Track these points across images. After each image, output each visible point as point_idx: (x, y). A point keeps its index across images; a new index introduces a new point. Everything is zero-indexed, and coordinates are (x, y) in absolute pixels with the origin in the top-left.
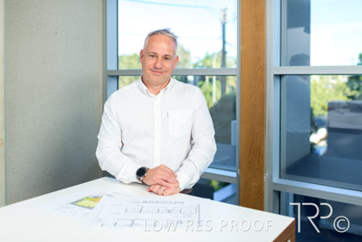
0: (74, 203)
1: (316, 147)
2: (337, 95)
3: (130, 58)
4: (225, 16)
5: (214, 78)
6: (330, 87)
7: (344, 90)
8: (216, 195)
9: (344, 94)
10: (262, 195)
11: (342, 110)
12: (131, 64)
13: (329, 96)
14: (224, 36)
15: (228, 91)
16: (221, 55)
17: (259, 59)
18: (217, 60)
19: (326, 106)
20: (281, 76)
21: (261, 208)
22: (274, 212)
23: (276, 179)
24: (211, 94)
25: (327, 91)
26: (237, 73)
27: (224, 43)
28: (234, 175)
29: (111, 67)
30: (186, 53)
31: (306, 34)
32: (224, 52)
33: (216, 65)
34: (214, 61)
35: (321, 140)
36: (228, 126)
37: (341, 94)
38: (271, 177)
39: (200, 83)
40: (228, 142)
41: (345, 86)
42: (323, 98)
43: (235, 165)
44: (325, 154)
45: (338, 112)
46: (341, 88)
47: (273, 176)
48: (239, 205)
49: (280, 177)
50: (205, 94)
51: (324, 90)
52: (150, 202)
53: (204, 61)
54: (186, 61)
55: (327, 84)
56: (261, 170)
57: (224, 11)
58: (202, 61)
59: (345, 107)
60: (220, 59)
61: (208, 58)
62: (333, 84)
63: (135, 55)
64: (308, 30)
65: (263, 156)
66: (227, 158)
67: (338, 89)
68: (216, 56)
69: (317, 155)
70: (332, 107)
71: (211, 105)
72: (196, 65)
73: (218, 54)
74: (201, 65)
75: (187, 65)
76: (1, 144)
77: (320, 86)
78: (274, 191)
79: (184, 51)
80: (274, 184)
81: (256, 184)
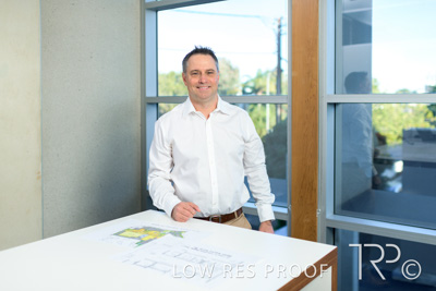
2: (416, 121)
3: (167, 77)
5: (268, 105)
6: (410, 111)
10: (315, 232)
12: (167, 84)
13: (408, 122)
14: (279, 52)
16: (276, 73)
17: (311, 86)
18: (271, 79)
19: (401, 134)
20: (335, 105)
23: (330, 215)
24: (264, 120)
26: (288, 101)
27: (280, 58)
28: (285, 211)
29: (150, 93)
30: (233, 70)
32: (279, 70)
33: (270, 88)
34: (268, 80)
36: (283, 159)
37: (422, 119)
38: (324, 213)
39: (251, 106)
40: (284, 177)
41: (427, 110)
42: (400, 124)
43: (285, 201)
45: (408, 142)
46: (421, 112)
47: (326, 212)
49: (334, 213)
50: (256, 121)
51: (401, 115)
53: (255, 80)
54: (233, 80)
56: (313, 206)
57: (280, 21)
58: (252, 80)
60: (275, 78)
61: (259, 76)
62: (413, 108)
63: (173, 74)
65: (316, 190)
67: (417, 113)
68: (269, 74)
71: (264, 133)
72: (245, 86)
73: (273, 73)
74: (252, 84)
75: (235, 85)
76: (38, 178)
77: (397, 110)
78: (328, 228)
79: (231, 67)
80: (328, 220)
81: (308, 220)
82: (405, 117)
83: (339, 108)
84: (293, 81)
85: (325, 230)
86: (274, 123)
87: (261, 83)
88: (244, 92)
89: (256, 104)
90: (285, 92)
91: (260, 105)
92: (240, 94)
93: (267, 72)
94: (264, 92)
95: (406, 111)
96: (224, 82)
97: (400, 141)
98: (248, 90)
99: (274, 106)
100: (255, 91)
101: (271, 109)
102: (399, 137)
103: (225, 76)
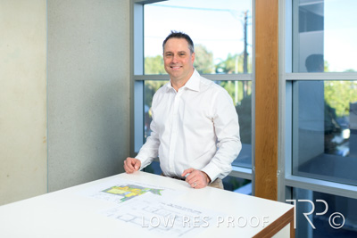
0: (105, 191)
3: (154, 59)
5: (236, 82)
10: (275, 190)
12: (154, 65)
13: (353, 97)
14: (245, 38)
16: (243, 57)
17: (272, 66)
18: (239, 61)
19: (349, 107)
24: (233, 94)
26: (252, 78)
27: (246, 44)
28: (250, 171)
29: (138, 72)
30: (208, 54)
32: (246, 54)
33: (238, 68)
34: (237, 62)
38: (283, 174)
39: (223, 83)
42: (347, 99)
43: (250, 163)
44: (347, 156)
47: (285, 173)
49: (292, 174)
51: (348, 91)
53: (226, 62)
54: (208, 62)
56: (274, 168)
57: (246, 13)
58: (224, 62)
60: (242, 61)
61: (230, 59)
63: (159, 57)
65: (276, 154)
68: (238, 57)
72: (218, 67)
73: (240, 56)
74: (223, 66)
75: (210, 66)
76: (44, 141)
77: (344, 87)
78: (287, 187)
79: (206, 52)
80: (286, 180)
81: (270, 180)
82: (351, 92)
83: (296, 84)
84: (257, 61)
85: (284, 188)
86: (241, 97)
87: (231, 64)
88: (217, 72)
89: (226, 81)
90: (250, 71)
91: (230, 82)
92: (214, 73)
93: (236, 56)
94: (233, 72)
95: (352, 88)
96: (201, 64)
97: (347, 113)
98: (220, 70)
99: (241, 83)
100: (226, 71)
101: (239, 85)
102: (346, 109)
103: (202, 59)
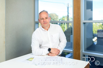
0: (27, 60)
1: (94, 42)
2: (99, 28)
4: (68, 5)
5: (65, 23)
6: (98, 25)
7: (102, 26)
8: (66, 56)
9: (102, 28)
10: (80, 56)
11: (101, 32)
14: (68, 11)
15: (69, 27)
16: (67, 17)
17: (79, 18)
19: (97, 31)
20: (85, 23)
21: (79, 59)
22: (83, 60)
23: (84, 52)
24: (64, 28)
25: (97, 27)
26: (73, 22)
27: (68, 13)
28: (72, 50)
30: (57, 16)
31: (91, 11)
32: (68, 16)
33: (66, 20)
34: (65, 18)
35: (95, 40)
37: (101, 27)
38: (82, 51)
39: (61, 24)
40: (70, 41)
41: (102, 25)
42: (96, 29)
43: (72, 47)
45: (100, 33)
46: (101, 26)
48: (73, 59)
50: (62, 28)
51: (96, 26)
52: (48, 58)
53: (62, 18)
54: (57, 18)
55: (97, 25)
56: (79, 49)
59: (102, 31)
60: (67, 18)
61: (63, 17)
62: (99, 25)
64: (92, 10)
65: (80, 45)
66: (69, 46)
67: (100, 26)
68: (66, 17)
69: (95, 44)
70: (98, 31)
71: (64, 31)
72: (60, 20)
73: (66, 16)
74: (61, 19)
76: (4, 43)
81: (78, 53)
84: (74, 17)
85: (82, 55)
86: (67, 28)
87: (63, 19)
93: (65, 16)
96: (55, 19)
101: (66, 25)
103: (55, 17)
